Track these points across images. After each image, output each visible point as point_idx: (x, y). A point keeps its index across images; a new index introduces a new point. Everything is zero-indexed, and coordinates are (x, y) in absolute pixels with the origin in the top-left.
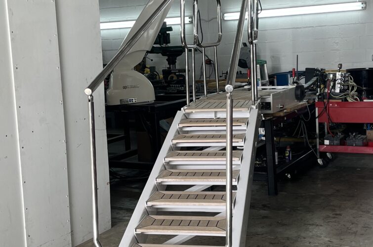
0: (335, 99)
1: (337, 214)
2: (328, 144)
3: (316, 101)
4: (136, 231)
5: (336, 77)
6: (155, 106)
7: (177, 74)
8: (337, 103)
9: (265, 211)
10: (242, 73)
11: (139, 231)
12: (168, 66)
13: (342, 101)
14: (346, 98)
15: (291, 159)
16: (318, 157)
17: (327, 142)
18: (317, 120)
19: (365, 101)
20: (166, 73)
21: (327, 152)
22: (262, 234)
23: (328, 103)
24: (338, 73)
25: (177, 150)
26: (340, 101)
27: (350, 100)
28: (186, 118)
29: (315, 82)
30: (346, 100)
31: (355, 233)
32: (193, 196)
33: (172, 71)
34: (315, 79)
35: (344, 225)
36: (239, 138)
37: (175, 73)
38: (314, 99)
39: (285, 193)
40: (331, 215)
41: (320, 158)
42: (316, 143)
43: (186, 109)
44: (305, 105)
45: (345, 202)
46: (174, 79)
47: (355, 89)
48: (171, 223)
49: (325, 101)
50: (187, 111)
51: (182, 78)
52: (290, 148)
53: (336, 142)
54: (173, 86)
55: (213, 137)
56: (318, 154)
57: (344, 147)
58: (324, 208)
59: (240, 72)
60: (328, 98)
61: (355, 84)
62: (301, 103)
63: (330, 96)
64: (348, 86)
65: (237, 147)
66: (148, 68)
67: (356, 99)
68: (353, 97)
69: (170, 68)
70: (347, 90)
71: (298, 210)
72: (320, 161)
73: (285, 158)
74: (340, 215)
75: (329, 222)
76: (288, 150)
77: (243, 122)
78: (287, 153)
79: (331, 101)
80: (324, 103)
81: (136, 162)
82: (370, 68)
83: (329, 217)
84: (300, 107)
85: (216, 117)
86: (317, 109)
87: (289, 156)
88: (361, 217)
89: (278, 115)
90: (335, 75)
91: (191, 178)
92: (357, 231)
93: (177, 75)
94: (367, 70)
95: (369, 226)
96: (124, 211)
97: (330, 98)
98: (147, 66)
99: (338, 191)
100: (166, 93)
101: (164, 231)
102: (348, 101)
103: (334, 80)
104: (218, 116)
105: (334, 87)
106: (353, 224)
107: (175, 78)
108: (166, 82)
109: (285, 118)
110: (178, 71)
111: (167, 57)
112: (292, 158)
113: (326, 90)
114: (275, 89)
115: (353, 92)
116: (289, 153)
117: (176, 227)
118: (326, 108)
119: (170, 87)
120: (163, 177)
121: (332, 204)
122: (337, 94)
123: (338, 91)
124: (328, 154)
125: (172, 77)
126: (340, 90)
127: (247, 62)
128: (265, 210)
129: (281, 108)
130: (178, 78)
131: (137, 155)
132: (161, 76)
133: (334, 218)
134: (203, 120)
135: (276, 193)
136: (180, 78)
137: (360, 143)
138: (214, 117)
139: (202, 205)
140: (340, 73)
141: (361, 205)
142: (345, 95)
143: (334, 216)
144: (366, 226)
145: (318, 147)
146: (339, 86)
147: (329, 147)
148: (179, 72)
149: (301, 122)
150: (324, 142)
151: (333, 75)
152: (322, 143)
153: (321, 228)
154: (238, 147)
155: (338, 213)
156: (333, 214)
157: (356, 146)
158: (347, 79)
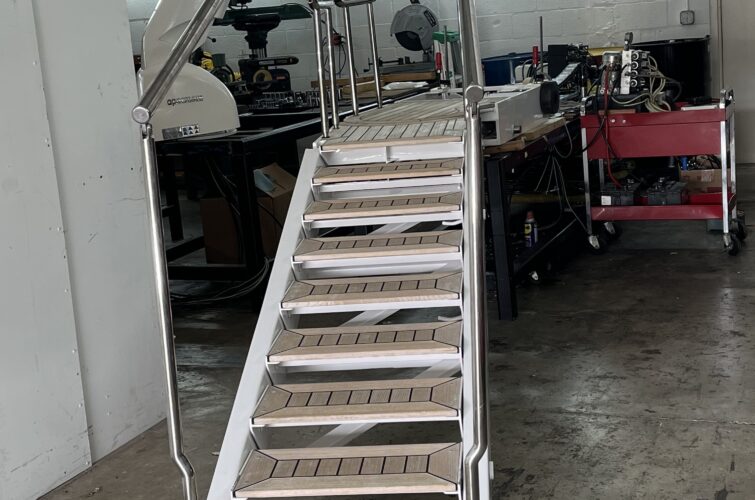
0: (622, 108)
1: (650, 352)
2: (609, 203)
3: (582, 114)
4: (253, 423)
5: (621, 59)
6: (243, 140)
7: (270, 68)
8: (626, 116)
9: (499, 355)
10: (411, 61)
11: (260, 423)
12: (250, 52)
13: (637, 112)
14: (643, 105)
15: (536, 240)
16: (590, 232)
17: (606, 200)
18: (585, 154)
19: (684, 109)
20: (248, 67)
21: (606, 221)
22: (504, 405)
23: (608, 120)
24: (625, 53)
25: (317, 236)
26: (633, 111)
27: (652, 108)
28: (326, 165)
29: (574, 73)
30: (644, 109)
31: (697, 389)
32: (368, 336)
33: (261, 63)
34: (572, 67)
35: (671, 374)
36: (452, 204)
37: (266, 67)
38: (578, 111)
39: (533, 313)
40: (638, 354)
41: (594, 234)
42: (585, 203)
43: (324, 145)
44: (561, 125)
45: (661, 325)
46: (266, 79)
47: (663, 84)
48: (329, 400)
49: (601, 113)
50: (327, 149)
51: (283, 78)
52: (535, 217)
53: (624, 199)
54: (268, 96)
55: (393, 203)
56: (589, 226)
57: (642, 207)
58: (621, 340)
59: (407, 59)
60: (606, 107)
61: (661, 75)
62: (552, 120)
63: (611, 103)
64: (647, 79)
65: (441, 222)
66: (208, 58)
67: (664, 107)
68: (657, 102)
69: (253, 56)
70: (644, 87)
71: (567, 347)
72: (593, 241)
73: (524, 239)
74: (657, 352)
75: (638, 369)
76: (530, 220)
77: (454, 168)
78: (528, 228)
79: (613, 112)
80: (599, 118)
81: (202, 263)
82: (676, 40)
83: (636, 358)
84: (551, 129)
85: (389, 158)
86: (584, 131)
87: (532, 234)
88: (702, 354)
89: (511, 148)
90: (619, 58)
91: (360, 298)
92: (700, 386)
93: (271, 72)
94: (672, 45)
95: (722, 373)
96: (193, 373)
97: (612, 106)
98: (205, 53)
99: (641, 300)
100: (256, 112)
101: (318, 418)
102: (648, 111)
103: (618, 68)
104: (394, 157)
105: (617, 83)
106: (688, 370)
107: (268, 78)
108: (250, 87)
109: (526, 154)
110: (273, 62)
111: (245, 33)
112: (539, 238)
113: (602, 91)
114: (495, 92)
115: (659, 92)
116: (533, 227)
117: (340, 408)
118: (604, 127)
119: (264, 96)
120: (296, 299)
121: (635, 330)
122: (625, 98)
123: (625, 89)
124: (606, 224)
125: (262, 77)
126: (631, 88)
127: (421, 37)
128: (497, 351)
129: (516, 132)
130: (274, 78)
131: (204, 249)
132: (237, 74)
133: (647, 359)
134: (366, 168)
135: (515, 315)
136: (278, 78)
137: (676, 198)
138: (385, 159)
139: (393, 355)
140: (630, 52)
141: (696, 328)
142: (642, 99)
143: (645, 355)
144: (716, 372)
145: (588, 212)
146: (628, 79)
147: (612, 209)
148: (276, 64)
149: (551, 160)
150: (600, 201)
151: (616, 58)
152: (596, 203)
153: (623, 382)
154: (444, 223)
155: (652, 348)
156: (643, 352)
157: (667, 204)
158: (644, 64)
